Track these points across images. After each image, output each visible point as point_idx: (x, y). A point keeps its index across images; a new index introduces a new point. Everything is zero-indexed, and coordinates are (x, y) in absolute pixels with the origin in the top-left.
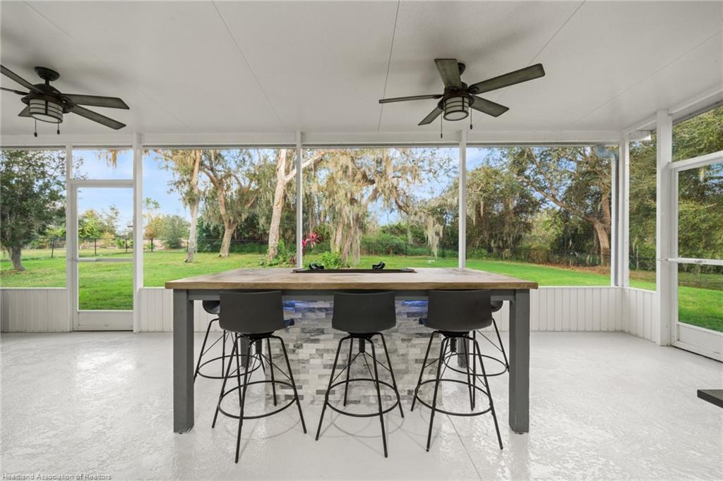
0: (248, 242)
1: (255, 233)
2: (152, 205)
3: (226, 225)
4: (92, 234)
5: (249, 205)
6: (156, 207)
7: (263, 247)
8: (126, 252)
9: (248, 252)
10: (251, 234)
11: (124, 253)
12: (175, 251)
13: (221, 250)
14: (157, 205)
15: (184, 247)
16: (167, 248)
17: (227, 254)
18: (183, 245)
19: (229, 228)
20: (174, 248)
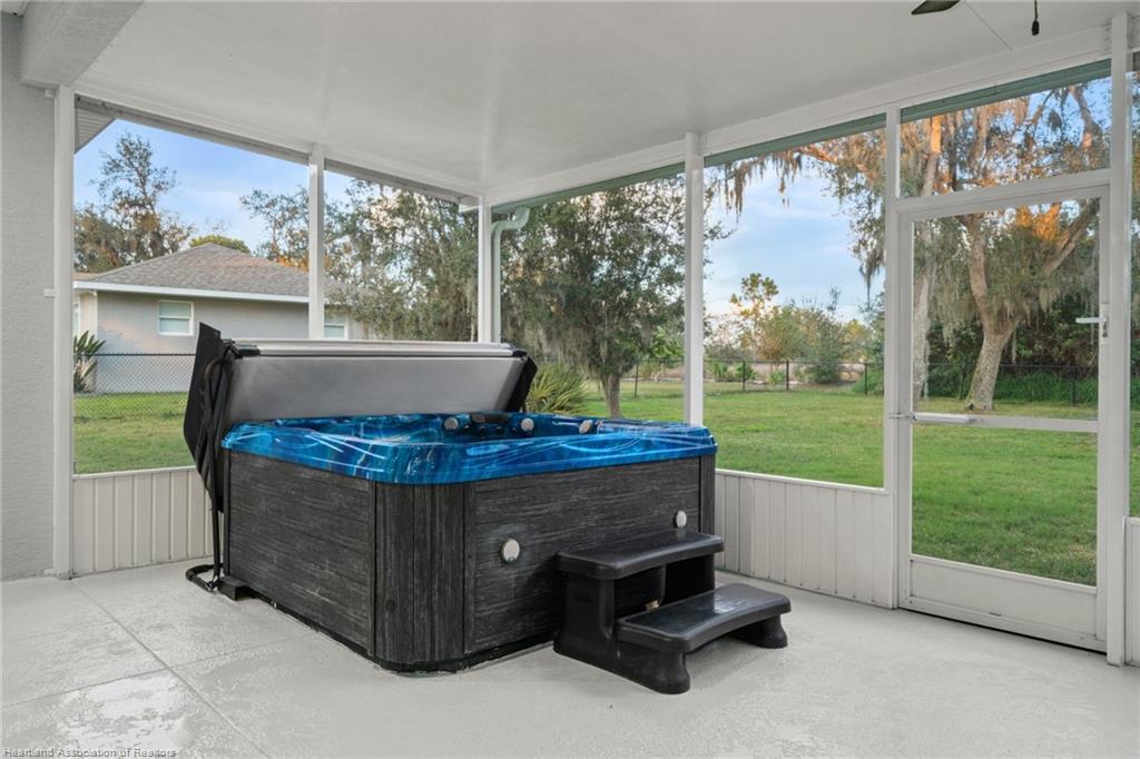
0: (1031, 370)
1: (1052, 343)
2: (761, 290)
3: (988, 323)
4: (674, 352)
5: (1056, 264)
6: (768, 293)
7: (1082, 387)
8: (743, 391)
9: (1031, 399)
10: (1039, 347)
11: (740, 392)
12: (829, 390)
13: (972, 392)
14: (771, 288)
15: (849, 382)
16: (811, 384)
17: (989, 402)
18: (845, 375)
19: (997, 332)
20: (827, 383)
